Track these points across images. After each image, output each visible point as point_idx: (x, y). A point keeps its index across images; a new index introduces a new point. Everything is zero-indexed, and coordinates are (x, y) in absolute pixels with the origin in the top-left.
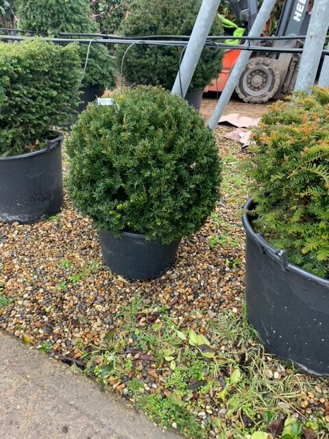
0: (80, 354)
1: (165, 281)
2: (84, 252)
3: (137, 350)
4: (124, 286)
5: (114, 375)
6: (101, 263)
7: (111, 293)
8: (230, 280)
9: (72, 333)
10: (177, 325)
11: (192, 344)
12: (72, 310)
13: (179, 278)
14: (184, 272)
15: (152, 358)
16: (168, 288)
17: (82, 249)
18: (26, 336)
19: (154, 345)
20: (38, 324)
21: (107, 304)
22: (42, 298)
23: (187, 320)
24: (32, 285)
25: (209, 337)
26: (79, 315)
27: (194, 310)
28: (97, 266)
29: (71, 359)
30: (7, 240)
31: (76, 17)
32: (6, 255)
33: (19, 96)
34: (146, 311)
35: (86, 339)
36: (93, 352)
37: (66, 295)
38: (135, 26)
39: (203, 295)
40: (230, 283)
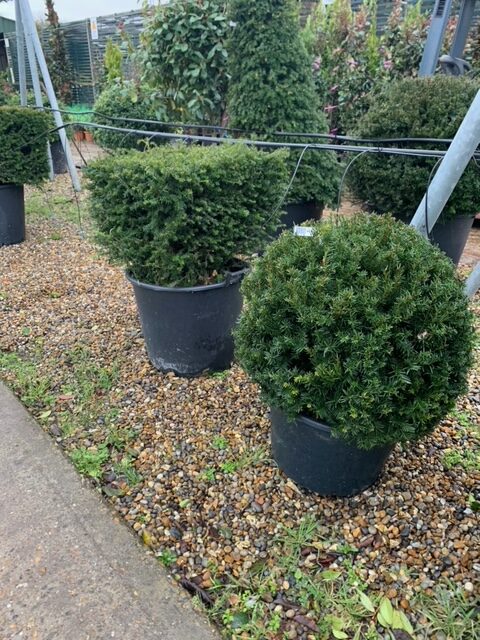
0: (211, 583)
1: (358, 505)
2: (247, 432)
3: (292, 604)
4: (294, 496)
5: (249, 632)
6: (267, 453)
7: (272, 502)
8: (469, 531)
9: (206, 547)
10: (364, 582)
11: (381, 622)
12: (214, 513)
13: (382, 506)
14: (391, 499)
15: (312, 624)
16: (361, 518)
17: (246, 427)
18: (146, 533)
19: (319, 603)
20: (165, 521)
21: (264, 518)
22: (180, 484)
23: (382, 580)
24: (171, 463)
25: (414, 620)
26: (222, 524)
27: (397, 567)
28: (261, 457)
29: (195, 587)
30: (156, 394)
31: (300, 113)
32: (150, 415)
33: (200, 214)
34: (319, 545)
35: (223, 562)
36: (229, 586)
37: (212, 489)
38: (377, 125)
39: (417, 544)
40: (468, 536)
